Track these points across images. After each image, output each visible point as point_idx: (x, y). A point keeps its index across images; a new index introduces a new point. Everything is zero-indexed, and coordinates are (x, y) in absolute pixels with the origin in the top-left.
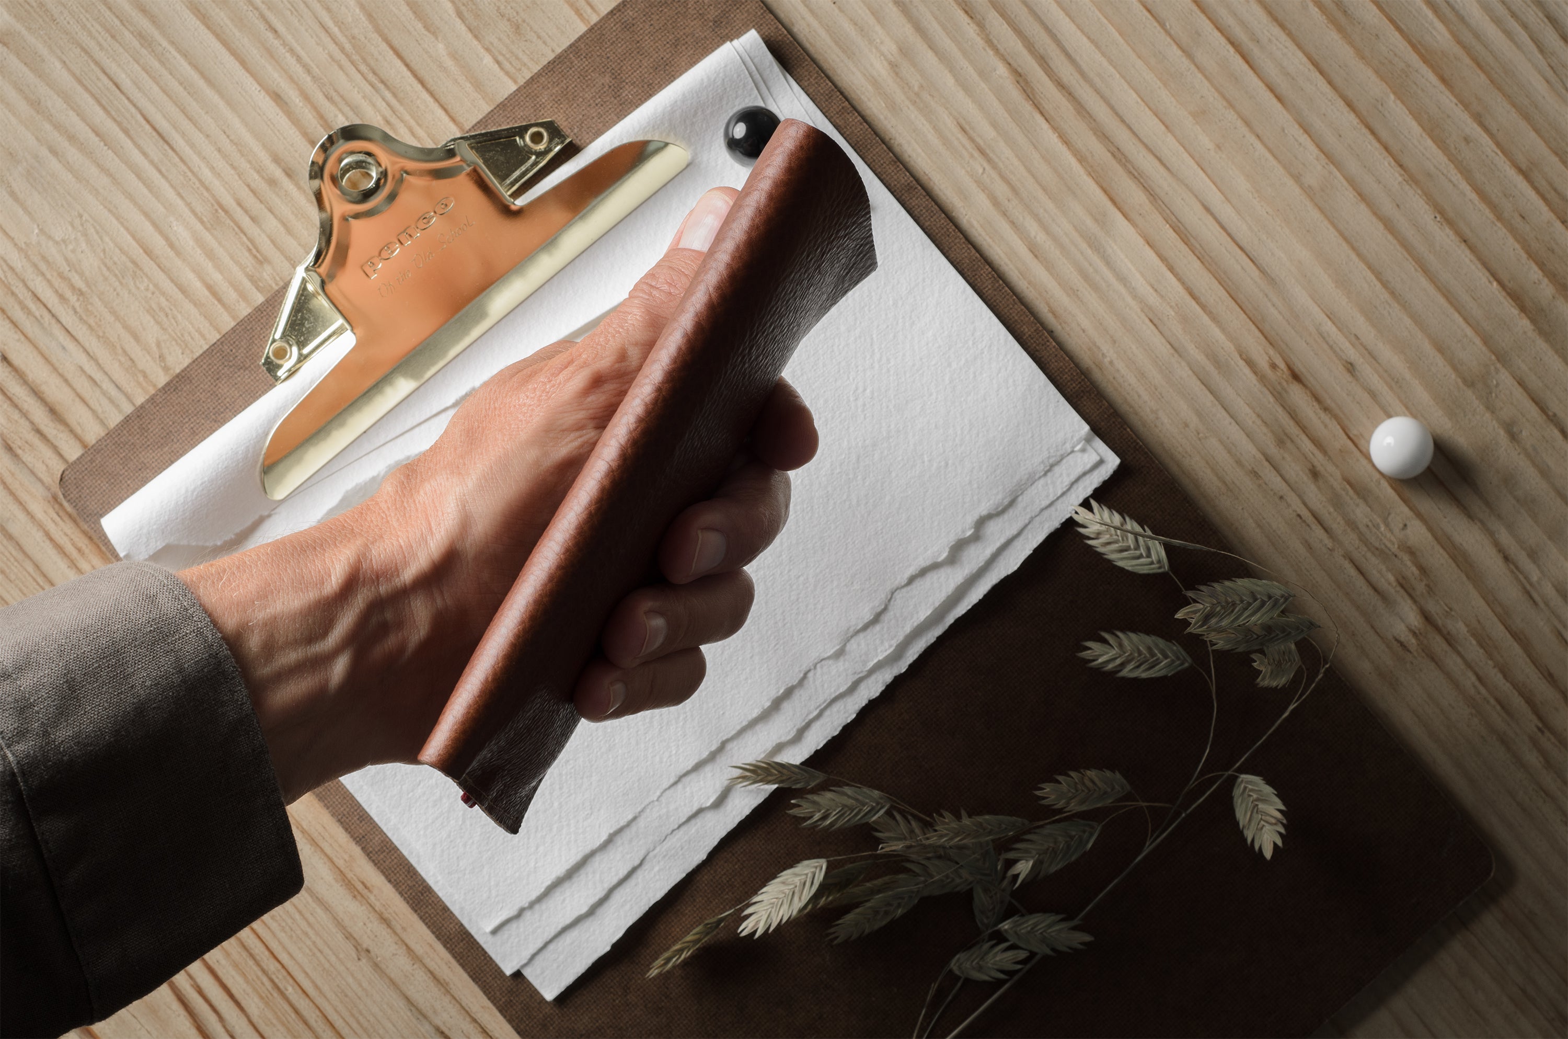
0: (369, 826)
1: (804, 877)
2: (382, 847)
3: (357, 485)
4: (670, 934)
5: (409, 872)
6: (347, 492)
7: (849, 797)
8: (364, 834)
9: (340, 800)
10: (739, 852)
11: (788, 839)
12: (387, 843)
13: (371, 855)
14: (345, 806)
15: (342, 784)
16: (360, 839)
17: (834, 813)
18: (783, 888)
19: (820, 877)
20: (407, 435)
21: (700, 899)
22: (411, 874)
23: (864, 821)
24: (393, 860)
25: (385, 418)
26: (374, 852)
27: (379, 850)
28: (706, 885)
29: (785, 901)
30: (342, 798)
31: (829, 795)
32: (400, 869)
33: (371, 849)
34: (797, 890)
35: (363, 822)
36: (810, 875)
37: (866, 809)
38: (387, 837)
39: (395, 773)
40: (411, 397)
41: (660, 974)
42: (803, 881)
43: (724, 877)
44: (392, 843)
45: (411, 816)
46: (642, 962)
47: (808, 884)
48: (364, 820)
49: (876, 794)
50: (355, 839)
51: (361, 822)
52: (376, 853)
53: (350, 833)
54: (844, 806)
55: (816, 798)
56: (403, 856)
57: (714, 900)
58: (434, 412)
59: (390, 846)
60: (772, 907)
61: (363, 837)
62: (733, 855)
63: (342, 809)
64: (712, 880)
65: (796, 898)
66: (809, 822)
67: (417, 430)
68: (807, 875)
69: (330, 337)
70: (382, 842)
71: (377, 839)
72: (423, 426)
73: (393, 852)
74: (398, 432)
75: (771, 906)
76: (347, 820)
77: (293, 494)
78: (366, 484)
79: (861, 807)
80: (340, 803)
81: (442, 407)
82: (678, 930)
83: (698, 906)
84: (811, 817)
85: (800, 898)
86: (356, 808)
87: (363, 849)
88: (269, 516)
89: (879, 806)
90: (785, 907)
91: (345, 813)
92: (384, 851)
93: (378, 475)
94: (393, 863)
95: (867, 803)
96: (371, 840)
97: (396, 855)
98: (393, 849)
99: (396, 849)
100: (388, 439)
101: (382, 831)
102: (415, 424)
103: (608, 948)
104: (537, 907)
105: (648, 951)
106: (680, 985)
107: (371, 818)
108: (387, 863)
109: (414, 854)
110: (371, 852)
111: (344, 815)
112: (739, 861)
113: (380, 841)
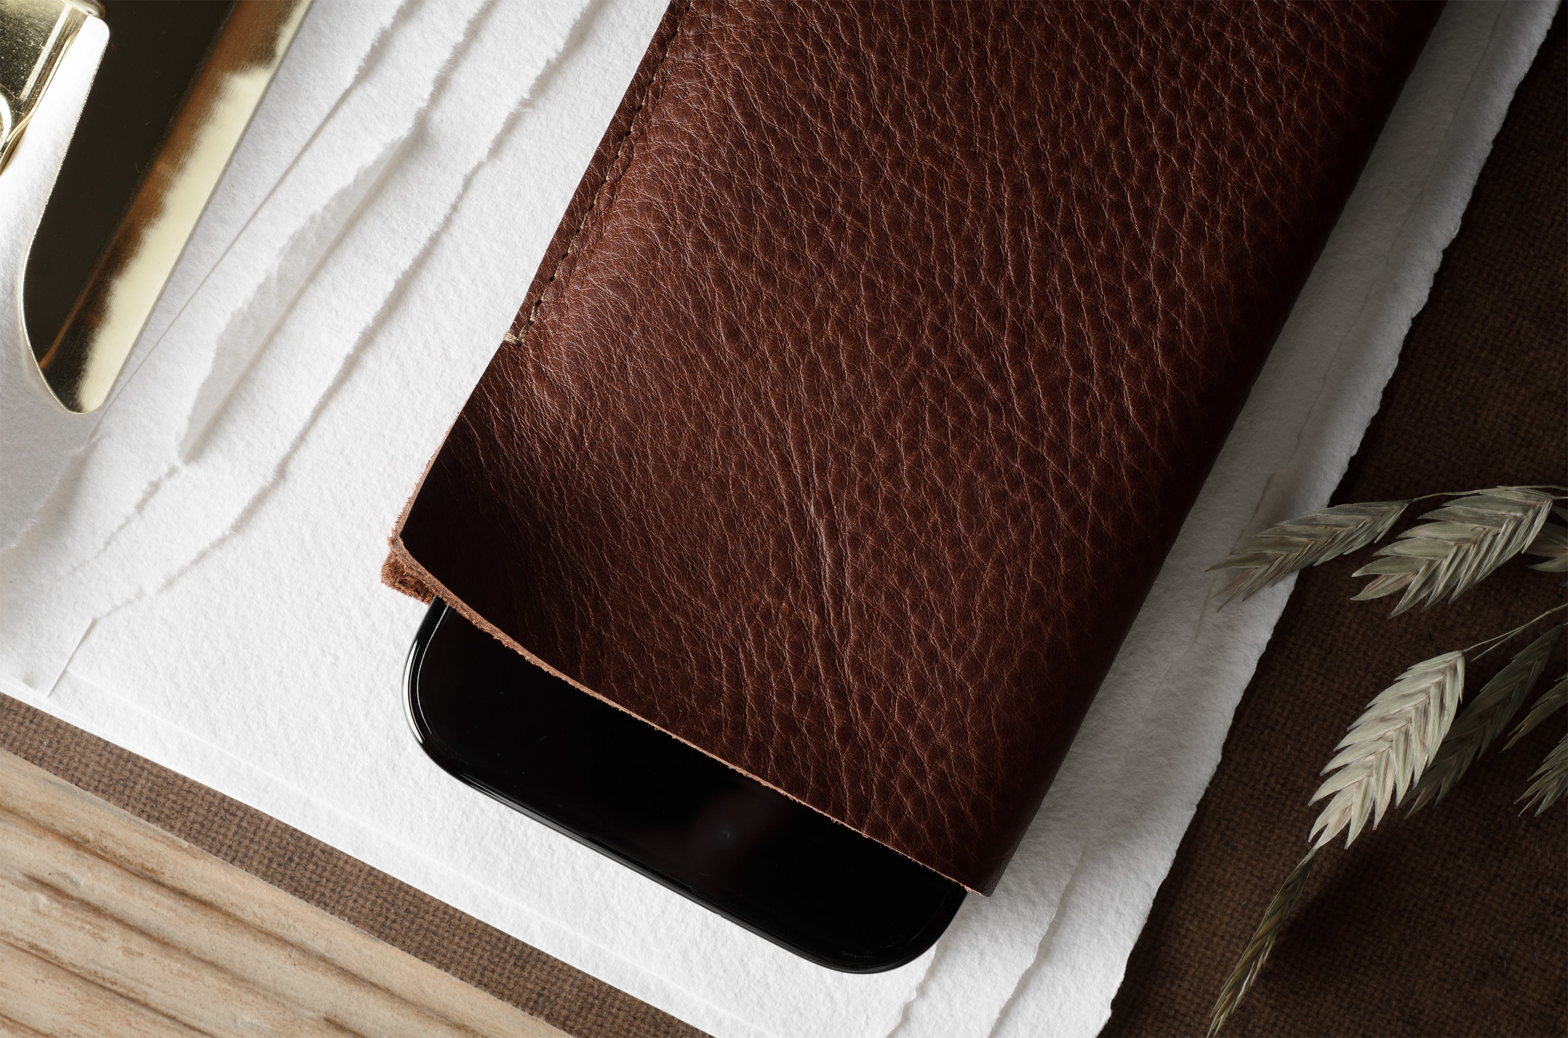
0: (541, 970)
1: (1422, 698)
2: (585, 1000)
3: (234, 315)
4: (1214, 934)
5: (657, 1027)
6: (221, 338)
7: (1463, 520)
8: (538, 989)
9: (463, 944)
10: (1282, 720)
11: (1365, 654)
12: (592, 986)
13: (569, 1023)
14: (479, 951)
15: (456, 910)
16: (536, 1002)
17: (1446, 563)
18: (1382, 729)
19: (1455, 690)
20: (290, 178)
21: (1244, 841)
22: (664, 1027)
23: (1510, 554)
24: (616, 1017)
25: (234, 164)
26: (573, 1016)
27: (581, 1008)
28: (1244, 810)
29: (1393, 756)
30: (466, 937)
31: (1422, 533)
32: (638, 1028)
33: (564, 1012)
34: (1412, 729)
35: (528, 967)
36: (1433, 692)
37: (1505, 530)
38: (586, 975)
39: (550, 847)
40: (267, 101)
41: (1229, 1019)
42: (1421, 707)
43: (1273, 780)
44: (601, 983)
45: (616, 916)
46: (1183, 1010)
47: (1433, 710)
48: (526, 962)
49: (1514, 493)
50: (524, 1007)
51: (523, 968)
52: (578, 1014)
53: (509, 998)
54: (1460, 542)
55: (1397, 549)
56: (634, 999)
57: (1271, 831)
58: (326, 110)
59: (599, 990)
60: (1370, 776)
61: (540, 995)
62: (1273, 729)
63: (476, 958)
64: (1251, 796)
65: (1415, 746)
66: (1403, 602)
67: (306, 159)
68: (1426, 691)
69: (58, 47)
70: (581, 990)
71: (567, 988)
72: (315, 147)
73: (609, 1000)
74: (273, 179)
75: (1367, 772)
76: (496, 976)
77: (118, 388)
78: (251, 305)
79: (1495, 530)
80: (466, 949)
81: (338, 94)
82: (1226, 919)
83: (1245, 857)
84: (1402, 592)
85: (1423, 744)
86: (501, 945)
87: (548, 1018)
88: (93, 448)
89: (1530, 514)
90: (1396, 765)
91: (484, 963)
92: (592, 1005)
93: (268, 280)
94: (619, 1021)
95: (1503, 518)
96: (558, 996)
97: (617, 1003)
98: (608, 994)
99: (613, 992)
100: (258, 201)
101: (571, 968)
102: (298, 149)
103: (1107, 1014)
104: (934, 988)
105: (1186, 985)
106: (1274, 1025)
107: (540, 953)
108: (607, 1025)
109: (653, 988)
110: (567, 1018)
111: (485, 969)
112: (1288, 736)
113: (575, 990)
